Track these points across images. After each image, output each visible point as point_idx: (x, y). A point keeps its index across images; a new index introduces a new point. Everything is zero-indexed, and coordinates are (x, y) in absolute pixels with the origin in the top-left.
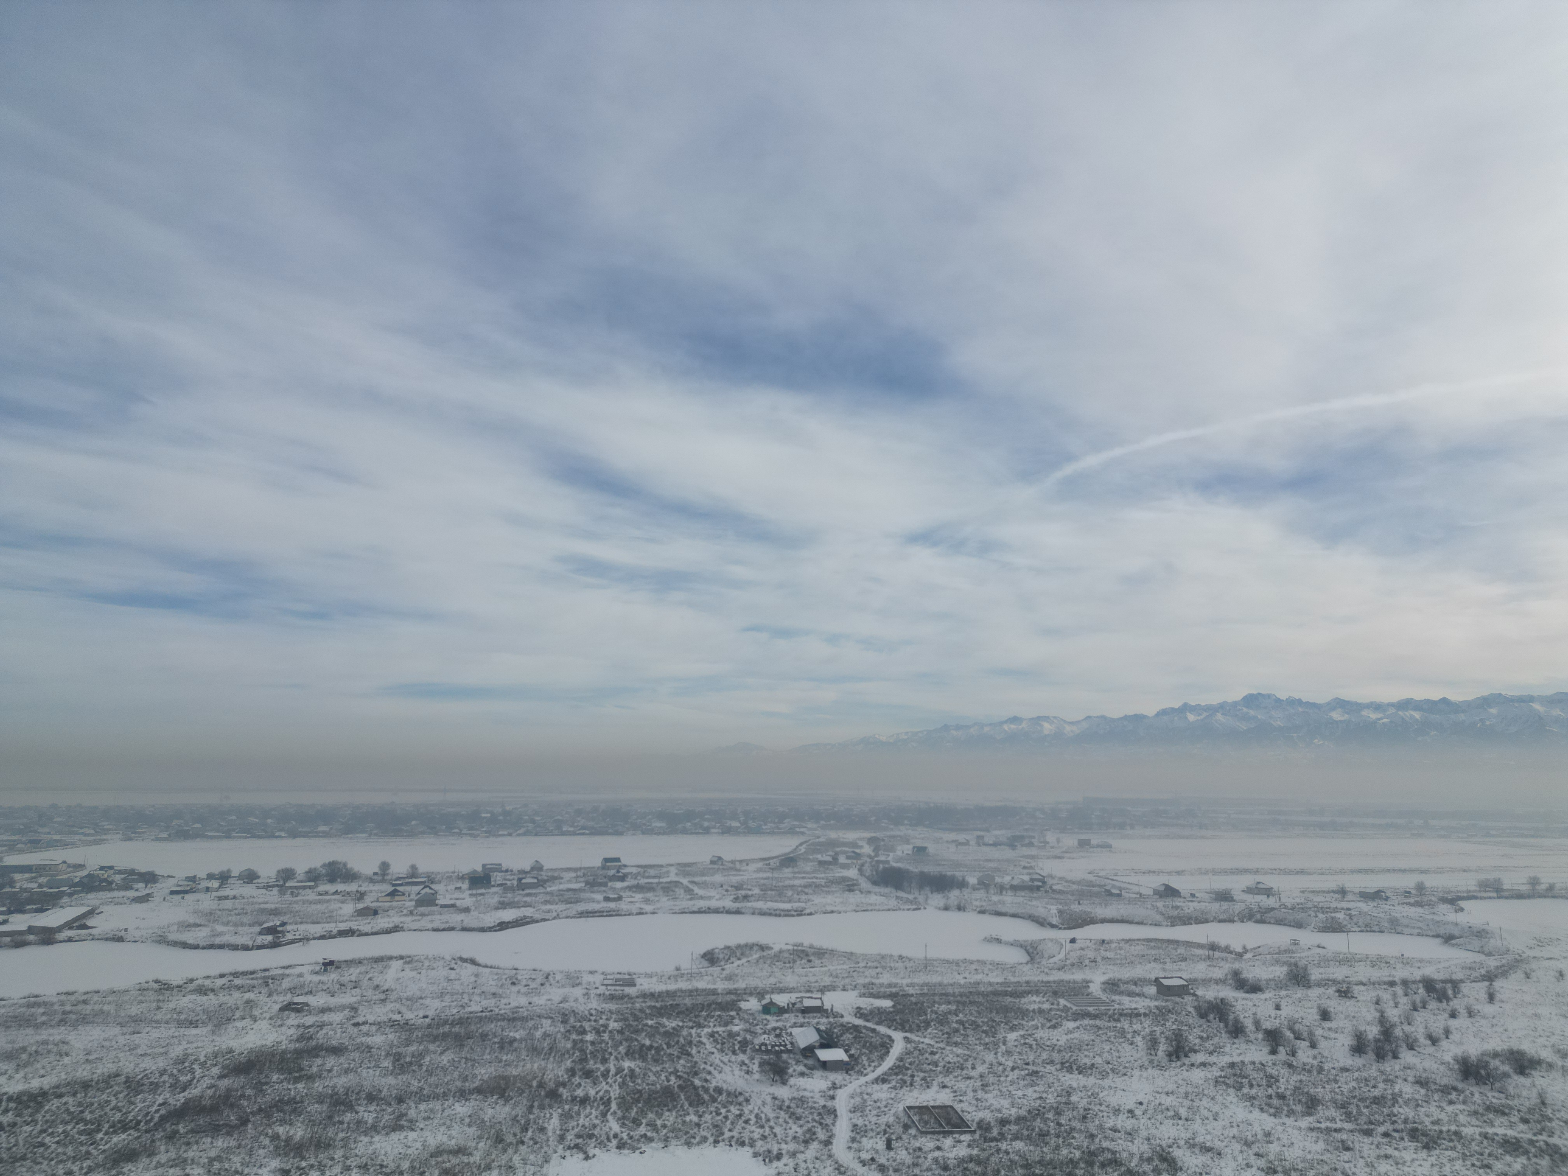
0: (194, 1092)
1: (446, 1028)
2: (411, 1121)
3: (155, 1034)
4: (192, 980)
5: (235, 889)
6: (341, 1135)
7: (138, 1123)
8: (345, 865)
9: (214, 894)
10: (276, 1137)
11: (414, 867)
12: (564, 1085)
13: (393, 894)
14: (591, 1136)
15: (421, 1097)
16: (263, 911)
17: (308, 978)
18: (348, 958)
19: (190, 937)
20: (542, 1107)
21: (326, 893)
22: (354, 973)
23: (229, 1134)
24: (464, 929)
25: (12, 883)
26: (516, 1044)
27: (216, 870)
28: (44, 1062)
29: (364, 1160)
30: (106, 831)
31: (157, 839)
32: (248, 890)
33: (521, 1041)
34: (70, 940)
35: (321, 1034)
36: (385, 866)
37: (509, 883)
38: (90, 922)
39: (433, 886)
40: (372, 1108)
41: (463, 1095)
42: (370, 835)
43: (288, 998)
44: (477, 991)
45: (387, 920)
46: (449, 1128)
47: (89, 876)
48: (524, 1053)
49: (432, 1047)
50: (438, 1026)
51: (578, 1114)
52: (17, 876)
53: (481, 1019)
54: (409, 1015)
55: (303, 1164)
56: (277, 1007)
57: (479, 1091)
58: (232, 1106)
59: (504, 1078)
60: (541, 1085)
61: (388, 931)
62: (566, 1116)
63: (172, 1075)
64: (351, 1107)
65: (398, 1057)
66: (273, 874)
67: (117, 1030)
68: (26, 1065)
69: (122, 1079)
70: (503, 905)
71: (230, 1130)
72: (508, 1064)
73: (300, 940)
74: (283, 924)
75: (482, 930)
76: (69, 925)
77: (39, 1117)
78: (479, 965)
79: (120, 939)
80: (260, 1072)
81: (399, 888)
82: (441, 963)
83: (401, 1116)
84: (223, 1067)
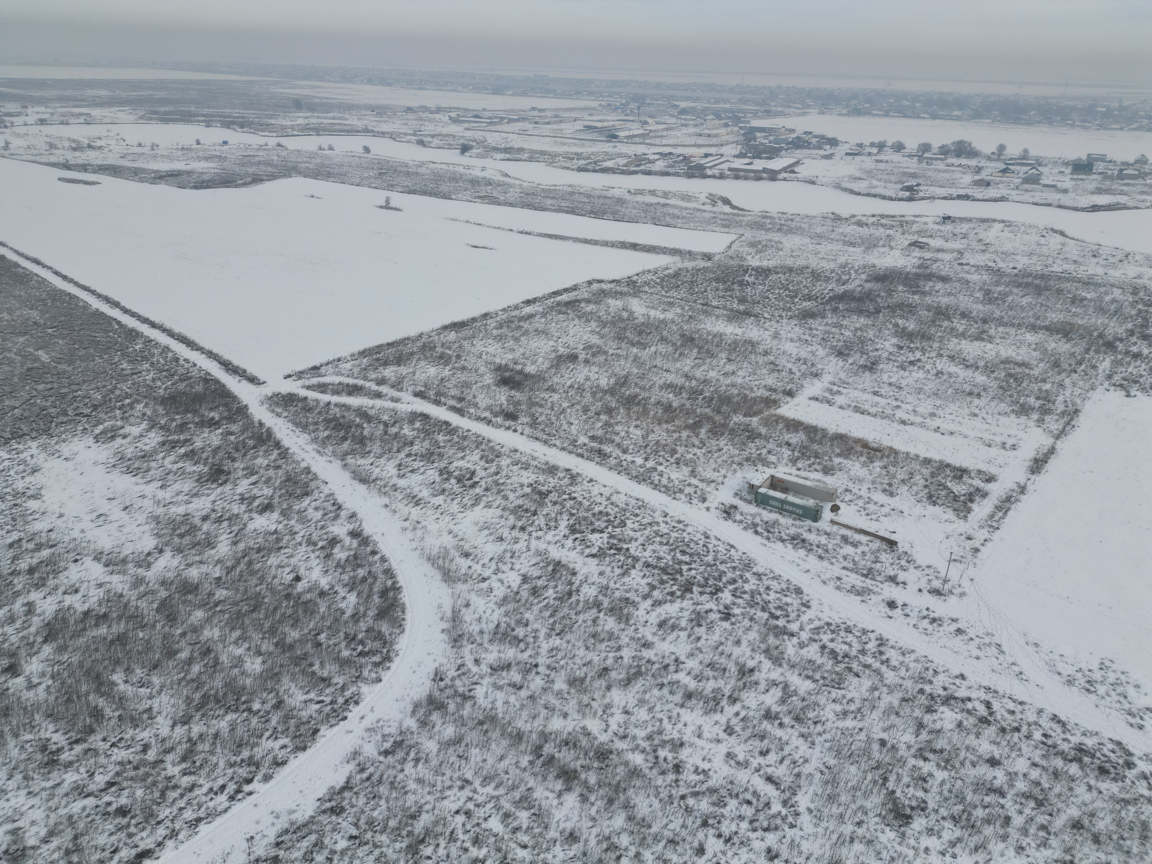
0: (849, 287)
1: (1030, 280)
2: (991, 337)
3: (830, 247)
4: (854, 216)
5: (888, 155)
6: (939, 334)
7: (817, 298)
8: (970, 144)
9: (874, 158)
10: (896, 325)
11: (1026, 151)
12: (1121, 340)
13: (1004, 171)
14: (1136, 382)
15: (1000, 322)
16: (905, 174)
17: (931, 226)
18: (962, 216)
19: (856, 186)
20: (1097, 351)
21: (953, 165)
22: (965, 227)
23: (868, 316)
24: (1060, 206)
25: (755, 139)
26: (1085, 302)
27: (876, 141)
28: (770, 252)
29: (953, 353)
30: (809, 107)
31: (840, 114)
32: (897, 157)
33: (1091, 300)
34: (785, 179)
35: (935, 266)
36: (1002, 148)
37: (1109, 172)
38: (796, 169)
39: (1039, 168)
40: (964, 322)
41: (1033, 328)
42: (994, 121)
43: (915, 237)
44: (1061, 257)
45: (996, 191)
46: (1018, 348)
47: (798, 137)
48: (1091, 311)
49: (1015, 290)
50: (1023, 276)
51: (1129, 364)
52: (758, 134)
53: (1060, 278)
54: (1001, 265)
55: (912, 345)
56: (907, 243)
57: (1047, 328)
58: (871, 300)
59: (1070, 324)
60: (1100, 336)
61: (996, 200)
62: (1117, 363)
63: (837, 274)
64: (948, 318)
65: (988, 292)
66: (915, 146)
67: (808, 240)
68: (760, 252)
69: (810, 270)
70: (1099, 191)
71: (869, 314)
72: (1075, 315)
73: (929, 198)
74: (918, 185)
75: (1076, 209)
76: (785, 170)
77: (767, 282)
78: (1067, 237)
79: (813, 183)
80: (891, 283)
81: (1010, 167)
82: (1034, 231)
83: (984, 332)
84: (869, 275)
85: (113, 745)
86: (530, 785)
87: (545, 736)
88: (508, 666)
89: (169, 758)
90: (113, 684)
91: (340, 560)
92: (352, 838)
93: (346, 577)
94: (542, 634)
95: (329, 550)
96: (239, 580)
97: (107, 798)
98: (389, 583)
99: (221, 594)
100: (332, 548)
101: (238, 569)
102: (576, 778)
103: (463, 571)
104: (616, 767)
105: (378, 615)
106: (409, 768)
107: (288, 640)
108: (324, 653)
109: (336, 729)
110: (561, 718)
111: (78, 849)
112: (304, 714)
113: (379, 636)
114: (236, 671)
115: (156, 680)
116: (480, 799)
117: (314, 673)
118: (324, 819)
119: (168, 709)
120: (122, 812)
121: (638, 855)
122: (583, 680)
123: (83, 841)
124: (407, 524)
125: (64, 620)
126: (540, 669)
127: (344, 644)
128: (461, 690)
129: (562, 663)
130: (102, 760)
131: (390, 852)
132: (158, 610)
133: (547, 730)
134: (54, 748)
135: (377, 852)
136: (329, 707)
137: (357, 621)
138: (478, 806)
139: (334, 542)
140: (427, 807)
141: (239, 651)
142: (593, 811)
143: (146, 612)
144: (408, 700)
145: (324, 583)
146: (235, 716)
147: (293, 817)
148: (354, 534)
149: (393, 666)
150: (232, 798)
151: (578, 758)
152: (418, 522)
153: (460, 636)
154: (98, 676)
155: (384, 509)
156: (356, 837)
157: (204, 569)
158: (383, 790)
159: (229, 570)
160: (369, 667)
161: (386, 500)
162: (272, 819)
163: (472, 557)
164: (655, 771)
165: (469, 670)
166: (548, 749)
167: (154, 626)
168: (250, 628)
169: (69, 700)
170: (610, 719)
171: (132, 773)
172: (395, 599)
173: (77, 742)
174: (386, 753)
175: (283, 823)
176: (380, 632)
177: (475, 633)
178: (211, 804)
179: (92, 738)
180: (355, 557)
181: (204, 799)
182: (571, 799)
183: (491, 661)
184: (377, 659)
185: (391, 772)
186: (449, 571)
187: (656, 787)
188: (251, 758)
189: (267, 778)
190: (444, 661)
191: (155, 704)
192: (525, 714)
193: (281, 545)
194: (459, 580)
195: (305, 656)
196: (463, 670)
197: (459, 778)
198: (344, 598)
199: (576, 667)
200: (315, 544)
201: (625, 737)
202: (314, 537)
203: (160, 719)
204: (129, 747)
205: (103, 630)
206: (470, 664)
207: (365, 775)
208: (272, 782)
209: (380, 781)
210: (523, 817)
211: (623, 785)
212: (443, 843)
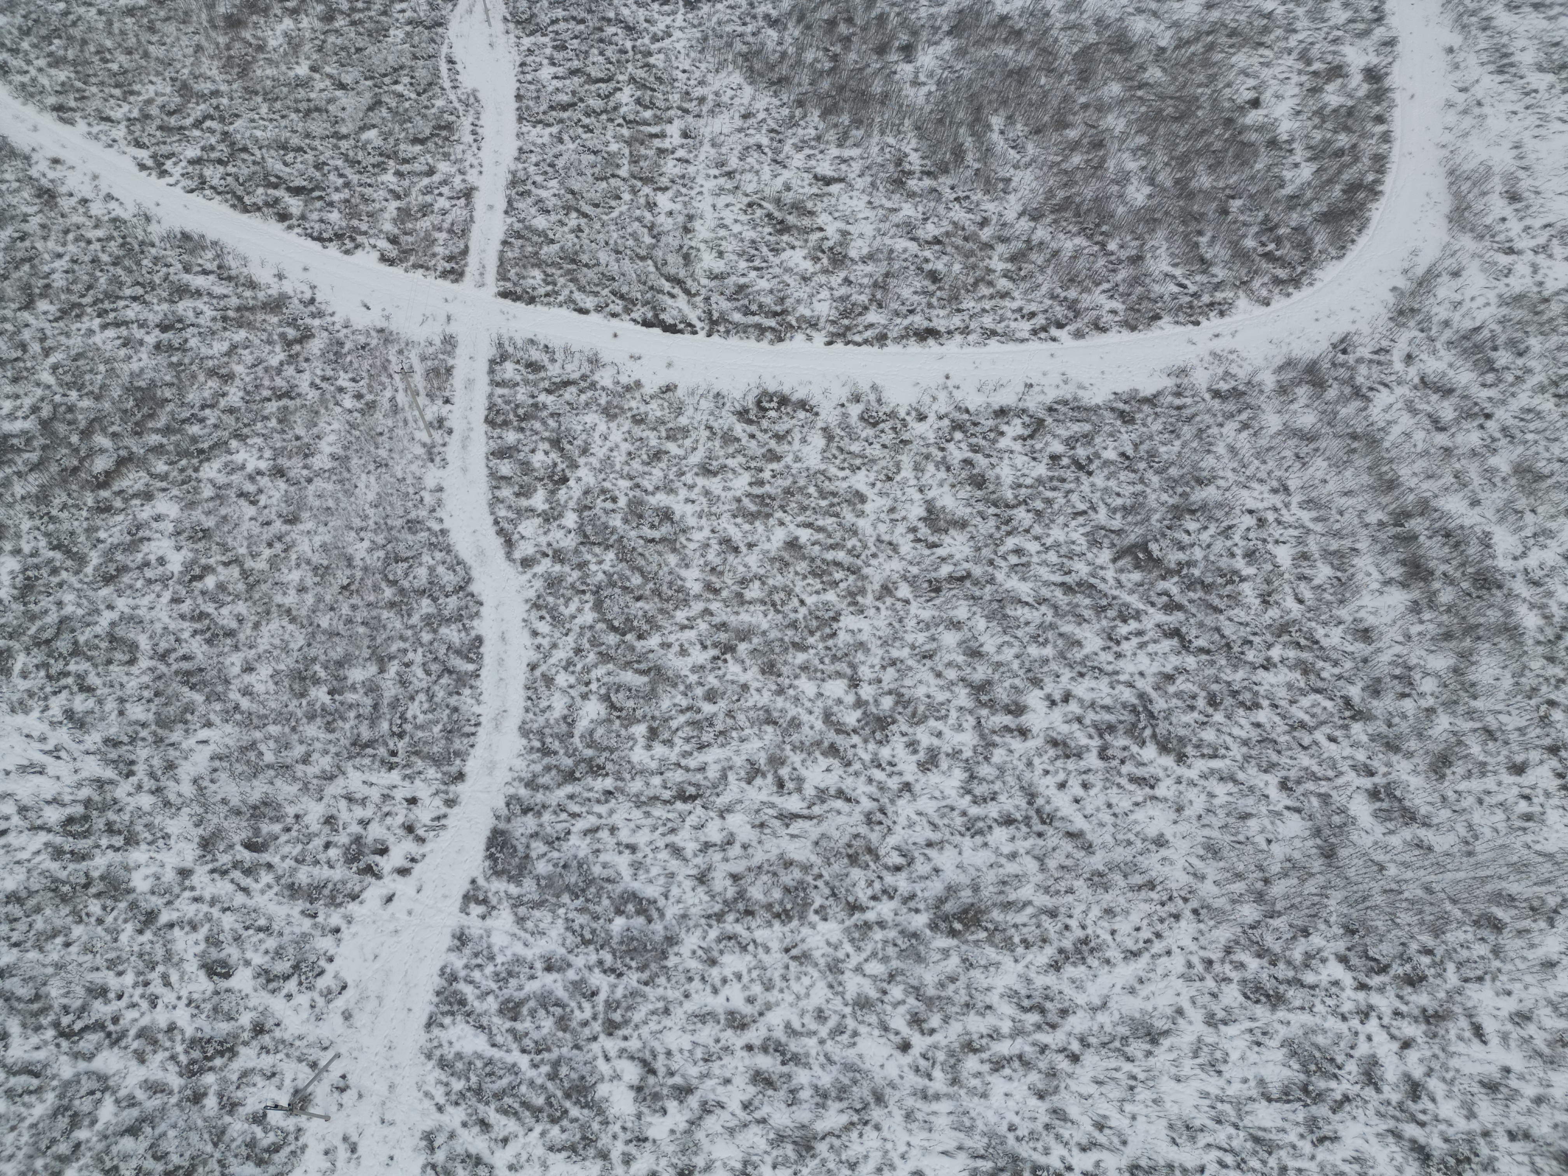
85: (957, 199)
86: (1358, 546)
87: (1424, 507)
88: (1447, 392)
89: (1001, 248)
90: (988, 127)
91: (1326, 105)
92: (1123, 454)
93: (1318, 136)
94: (1532, 381)
95: (1320, 82)
96: (1184, 66)
97: (927, 254)
98: (1370, 177)
99: (1154, 74)
100: (1329, 81)
101: (1192, 49)
102: (1425, 580)
103: (1488, 221)
104: (1490, 606)
105: (1324, 214)
106: (1231, 427)
107: (1194, 184)
108: (1224, 227)
109: (1179, 329)
110: (1466, 502)
111: (884, 288)
112: (1157, 289)
113: (1305, 246)
114: (1115, 188)
115: (1031, 149)
116: (1287, 517)
117: (1197, 245)
118: (1109, 416)
119: (1025, 191)
120: (934, 277)
121: (1430, 711)
122: (1540, 477)
123: (892, 282)
124: (1460, 98)
125: (978, 14)
126: (1490, 425)
127: (1255, 229)
128: (1359, 380)
129: (1530, 437)
130: (941, 209)
131: (1152, 497)
132: (1075, 57)
133: (1434, 503)
134: (907, 167)
135: (1139, 487)
136: (1188, 299)
137: (1291, 208)
138: (1279, 523)
139: (1336, 71)
140: (1221, 483)
141: (1132, 165)
142: (1415, 629)
143: (1062, 52)
144: (1285, 349)
145: (1285, 128)
146: (1085, 243)
147: (1081, 393)
148: (1373, 75)
149: (1297, 295)
150: (1034, 332)
151: (1448, 562)
152: (1479, 104)
153: (1412, 310)
154: (979, 109)
155: (1443, 55)
156: (1128, 458)
157: (1155, 26)
158: (1187, 431)
159: (1182, 44)
160: (1266, 279)
161: (1456, 40)
162: (1058, 380)
163: (1518, 206)
164: (1540, 649)
165: (1390, 363)
166: (1416, 524)
167: (1061, 76)
168: (1160, 141)
169: (941, 121)
170: (1535, 549)
171: (960, 242)
172: (1362, 206)
173: (929, 174)
174: (1217, 394)
175: (1066, 392)
176: (1310, 240)
177: (1435, 320)
178: (1013, 325)
179: (942, 179)
180: (1350, 112)
181: (1009, 314)
182: (1398, 598)
183: (1429, 371)
184: (1282, 273)
185: (1208, 419)
186: (1469, 207)
187: (1525, 667)
188: (1076, 301)
189: (1079, 335)
190: (1366, 330)
191: (1018, 176)
192: (1421, 464)
193: (1266, 39)
194: (1472, 230)
195: (1199, 218)
196: (1382, 358)
197: (1279, 479)
198: (1296, 165)
199: (1547, 455)
200: (1309, 63)
201: (1536, 584)
202: (1315, 52)
203: (1012, 198)
204: (970, 211)
205: (1007, 52)
206: (1397, 357)
207: (1178, 402)
208: (1081, 342)
209: (1189, 420)
210: (1323, 572)
211: (1481, 632)
212: (1212, 530)
